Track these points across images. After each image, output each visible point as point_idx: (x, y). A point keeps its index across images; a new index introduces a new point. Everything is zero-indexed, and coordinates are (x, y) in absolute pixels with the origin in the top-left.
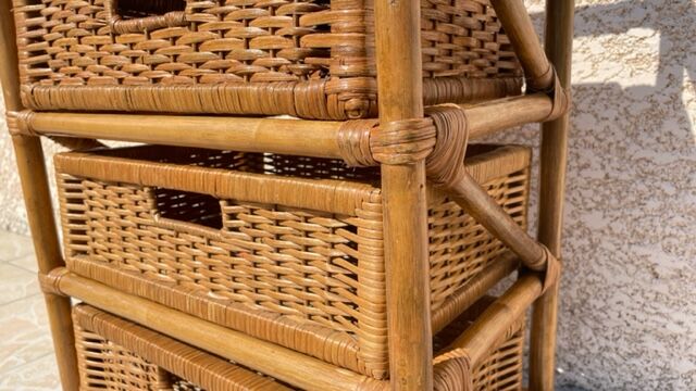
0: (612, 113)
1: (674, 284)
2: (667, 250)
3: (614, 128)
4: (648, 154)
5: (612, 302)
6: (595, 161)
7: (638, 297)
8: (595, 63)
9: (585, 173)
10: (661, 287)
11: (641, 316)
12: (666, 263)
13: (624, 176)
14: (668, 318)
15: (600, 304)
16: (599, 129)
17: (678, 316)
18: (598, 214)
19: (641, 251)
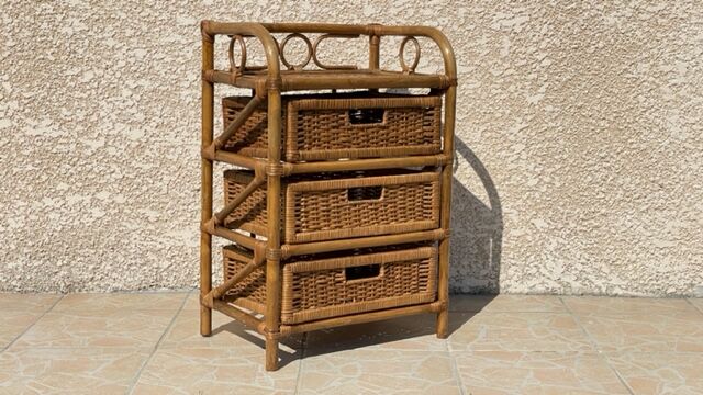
0: (123, 147)
1: (156, 224)
2: (152, 209)
3: (125, 154)
4: (140, 165)
5: (132, 239)
6: (118, 170)
7: (143, 234)
8: (114, 124)
9: (113, 175)
10: (151, 227)
11: (145, 244)
12: (153, 215)
13: (131, 176)
14: (156, 241)
15: (127, 242)
16: (118, 154)
17: (160, 240)
18: (121, 196)
19: (142, 211)
